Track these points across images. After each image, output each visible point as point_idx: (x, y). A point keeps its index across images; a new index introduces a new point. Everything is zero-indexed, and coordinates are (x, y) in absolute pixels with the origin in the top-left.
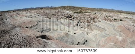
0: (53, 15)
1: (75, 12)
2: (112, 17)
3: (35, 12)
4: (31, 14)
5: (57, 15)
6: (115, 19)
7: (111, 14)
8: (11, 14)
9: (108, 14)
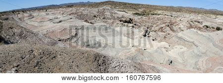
0: (95, 16)
1: (134, 14)
2: (201, 23)
3: (62, 12)
4: (56, 16)
5: (103, 17)
6: (207, 27)
7: (199, 17)
8: (20, 16)
9: (193, 17)
